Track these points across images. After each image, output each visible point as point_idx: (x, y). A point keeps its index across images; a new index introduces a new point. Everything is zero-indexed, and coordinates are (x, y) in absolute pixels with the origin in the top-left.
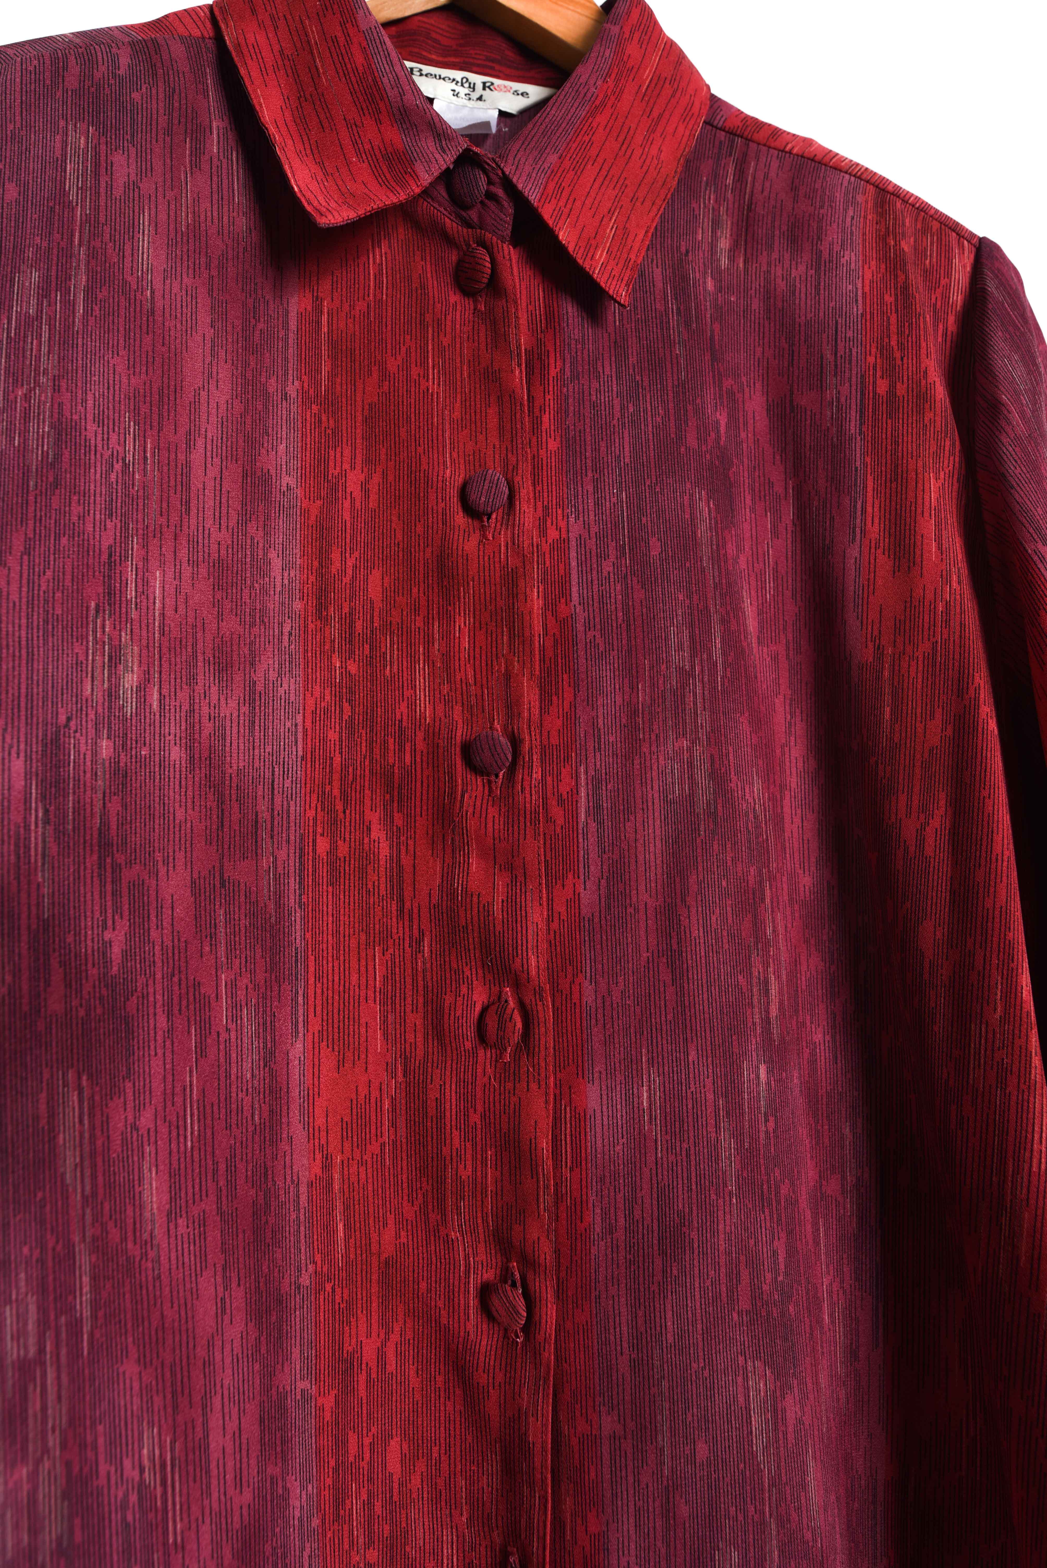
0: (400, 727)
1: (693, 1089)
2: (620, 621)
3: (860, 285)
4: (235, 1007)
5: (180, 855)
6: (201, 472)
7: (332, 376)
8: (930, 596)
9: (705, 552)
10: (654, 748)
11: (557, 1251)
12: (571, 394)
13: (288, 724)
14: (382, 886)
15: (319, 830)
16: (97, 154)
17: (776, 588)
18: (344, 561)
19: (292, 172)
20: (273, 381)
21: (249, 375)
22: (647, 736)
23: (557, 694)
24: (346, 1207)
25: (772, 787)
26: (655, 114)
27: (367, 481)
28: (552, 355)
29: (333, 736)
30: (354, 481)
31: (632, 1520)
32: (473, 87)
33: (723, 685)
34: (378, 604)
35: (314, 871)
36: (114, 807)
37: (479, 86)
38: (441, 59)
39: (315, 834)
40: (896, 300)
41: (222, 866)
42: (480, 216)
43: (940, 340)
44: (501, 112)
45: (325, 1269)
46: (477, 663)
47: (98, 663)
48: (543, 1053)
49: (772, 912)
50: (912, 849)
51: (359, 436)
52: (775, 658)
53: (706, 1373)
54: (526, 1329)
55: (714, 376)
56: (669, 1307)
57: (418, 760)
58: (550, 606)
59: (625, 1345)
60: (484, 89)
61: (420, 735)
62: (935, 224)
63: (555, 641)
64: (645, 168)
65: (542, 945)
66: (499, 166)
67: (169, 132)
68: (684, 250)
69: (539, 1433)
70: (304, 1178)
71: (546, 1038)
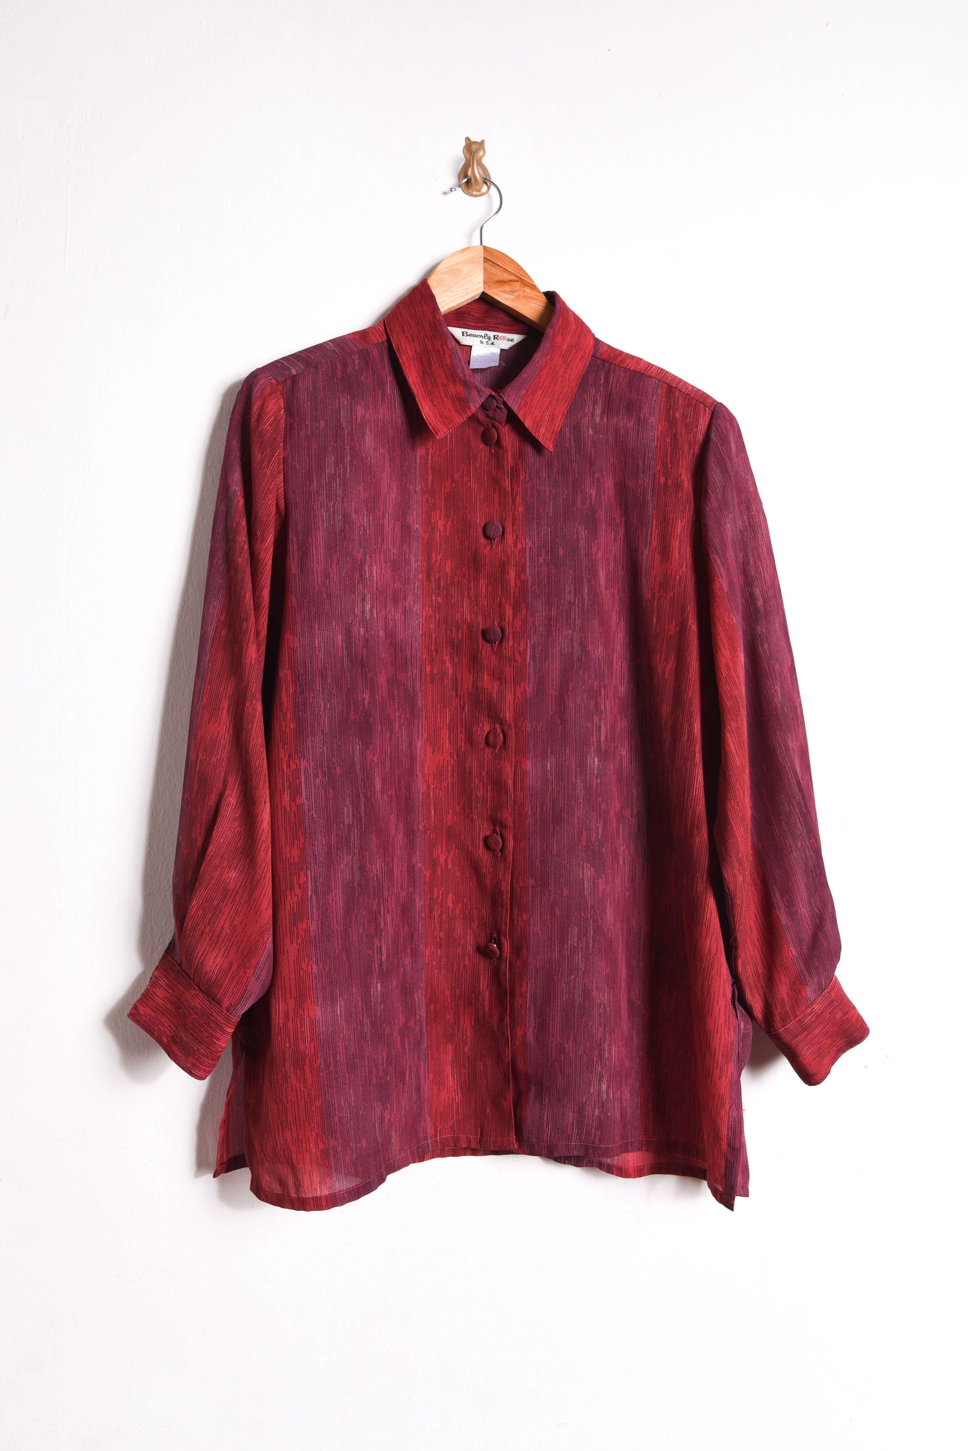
0: (457, 623)
1: (567, 763)
2: (546, 582)
3: (656, 433)
4: (400, 725)
5: (383, 670)
6: (387, 526)
7: (433, 481)
8: (674, 573)
9: (582, 552)
10: (557, 634)
11: (514, 822)
12: (529, 487)
13: (417, 622)
14: (450, 685)
15: (427, 663)
16: (352, 407)
17: (615, 565)
18: (437, 557)
20: (411, 486)
21: (403, 485)
22: (555, 629)
23: (520, 612)
24: (435, 805)
25: (608, 650)
26: (568, 361)
27: (446, 524)
28: (521, 470)
29: (432, 626)
30: (441, 523)
31: (538, 915)
32: (489, 339)
33: (587, 608)
34: (449, 574)
35: (425, 678)
36: (365, 652)
37: (492, 338)
38: (475, 324)
39: (426, 665)
40: (672, 441)
41: (396, 675)
42: (495, 415)
43: (691, 457)
44: (501, 349)
45: (427, 826)
46: (489, 598)
47: (359, 601)
48: (510, 749)
49: (605, 700)
50: (660, 676)
51: (443, 506)
52: (613, 595)
53: (568, 865)
54: (502, 850)
55: (591, 473)
56: (555, 841)
57: (464, 636)
58: (518, 576)
59: (538, 855)
60: (494, 339)
61: (465, 626)
62: (694, 401)
63: (519, 590)
64: (563, 386)
65: (512, 708)
66: (501, 398)
67: (374, 390)
68: (579, 418)
69: (506, 887)
70: (421, 791)
71: (512, 744)
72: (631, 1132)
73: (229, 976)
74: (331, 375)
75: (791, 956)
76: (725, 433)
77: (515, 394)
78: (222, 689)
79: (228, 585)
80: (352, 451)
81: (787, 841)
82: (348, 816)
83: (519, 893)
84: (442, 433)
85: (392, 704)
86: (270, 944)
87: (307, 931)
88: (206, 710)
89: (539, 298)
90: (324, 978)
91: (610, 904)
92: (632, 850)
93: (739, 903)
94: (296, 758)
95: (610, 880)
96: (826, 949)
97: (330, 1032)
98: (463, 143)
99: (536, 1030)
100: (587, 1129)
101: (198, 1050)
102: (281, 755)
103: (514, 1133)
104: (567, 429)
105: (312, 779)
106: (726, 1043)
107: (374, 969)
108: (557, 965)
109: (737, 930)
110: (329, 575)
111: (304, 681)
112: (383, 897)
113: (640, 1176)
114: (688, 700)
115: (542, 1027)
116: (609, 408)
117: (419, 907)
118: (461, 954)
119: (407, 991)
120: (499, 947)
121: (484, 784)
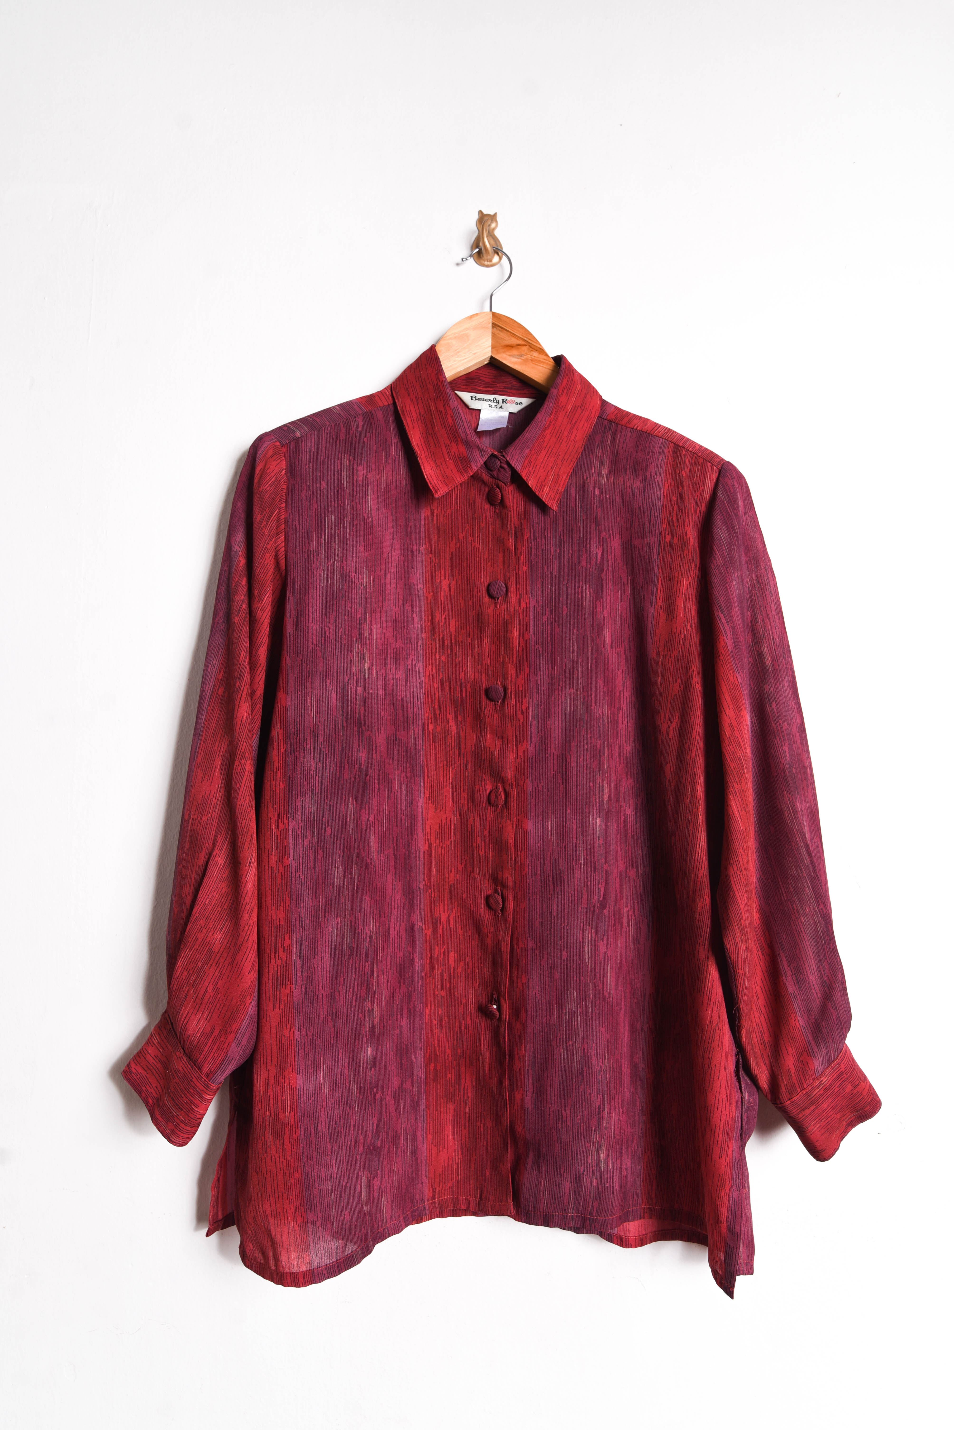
0: (461, 682)
1: (568, 824)
2: (549, 641)
3: (662, 492)
4: (400, 784)
5: (382, 729)
6: (389, 586)
7: (437, 541)
8: (678, 632)
9: (587, 611)
10: (560, 693)
11: (515, 882)
12: (533, 546)
13: (419, 681)
14: (453, 743)
15: (430, 721)
16: (353, 468)
17: (621, 624)
18: (441, 616)
19: (425, 469)
20: (415, 546)
21: (406, 545)
22: (557, 688)
23: (523, 670)
24: (437, 863)
25: (613, 709)
26: (573, 422)
27: (450, 584)
28: (526, 530)
29: (436, 685)
30: (445, 584)
31: (537, 978)
32: (499, 402)
33: (591, 667)
34: (454, 633)
35: (428, 737)
36: (362, 710)
37: (501, 401)
38: (485, 389)
39: (428, 723)
40: (677, 499)
41: (396, 733)
42: (497, 474)
43: (698, 515)
44: (510, 413)
45: (429, 884)
46: (492, 657)
47: (357, 660)
48: (512, 809)
49: (608, 759)
50: (665, 735)
51: (447, 566)
52: (619, 654)
53: (568, 928)
54: (502, 910)
55: (597, 533)
56: (555, 902)
57: (468, 695)
58: (521, 635)
59: (538, 917)
60: (503, 403)
61: (469, 685)
62: (701, 460)
63: (523, 649)
64: (568, 446)
65: (513, 768)
66: (504, 457)
67: (378, 452)
68: (585, 478)
69: (505, 948)
70: (422, 849)
71: (513, 803)
72: (633, 1200)
73: (211, 1040)
74: (334, 437)
75: (799, 1025)
76: (735, 490)
77: (518, 453)
78: (216, 747)
79: (227, 644)
80: (353, 511)
82: (338, 878)
83: (519, 953)
84: (442, 492)
85: (391, 762)
86: (254, 1009)
87: (291, 995)
89: (547, 361)
90: (306, 1045)
91: (612, 968)
92: (637, 911)
93: (741, 973)
94: (285, 818)
95: (612, 943)
97: (312, 1100)
99: (534, 1095)
100: (584, 1200)
101: (177, 1116)
102: (270, 815)
103: (512, 1198)
104: (573, 490)
105: (300, 840)
106: (728, 1119)
107: (364, 1033)
108: (556, 1029)
109: (739, 1000)
110: (325, 634)
111: (295, 740)
112: (377, 958)
113: (642, 1245)
114: (693, 760)
115: (540, 1092)
116: (615, 469)
117: (418, 967)
118: (462, 1013)
119: (403, 1052)
120: (499, 1008)
121: (485, 843)
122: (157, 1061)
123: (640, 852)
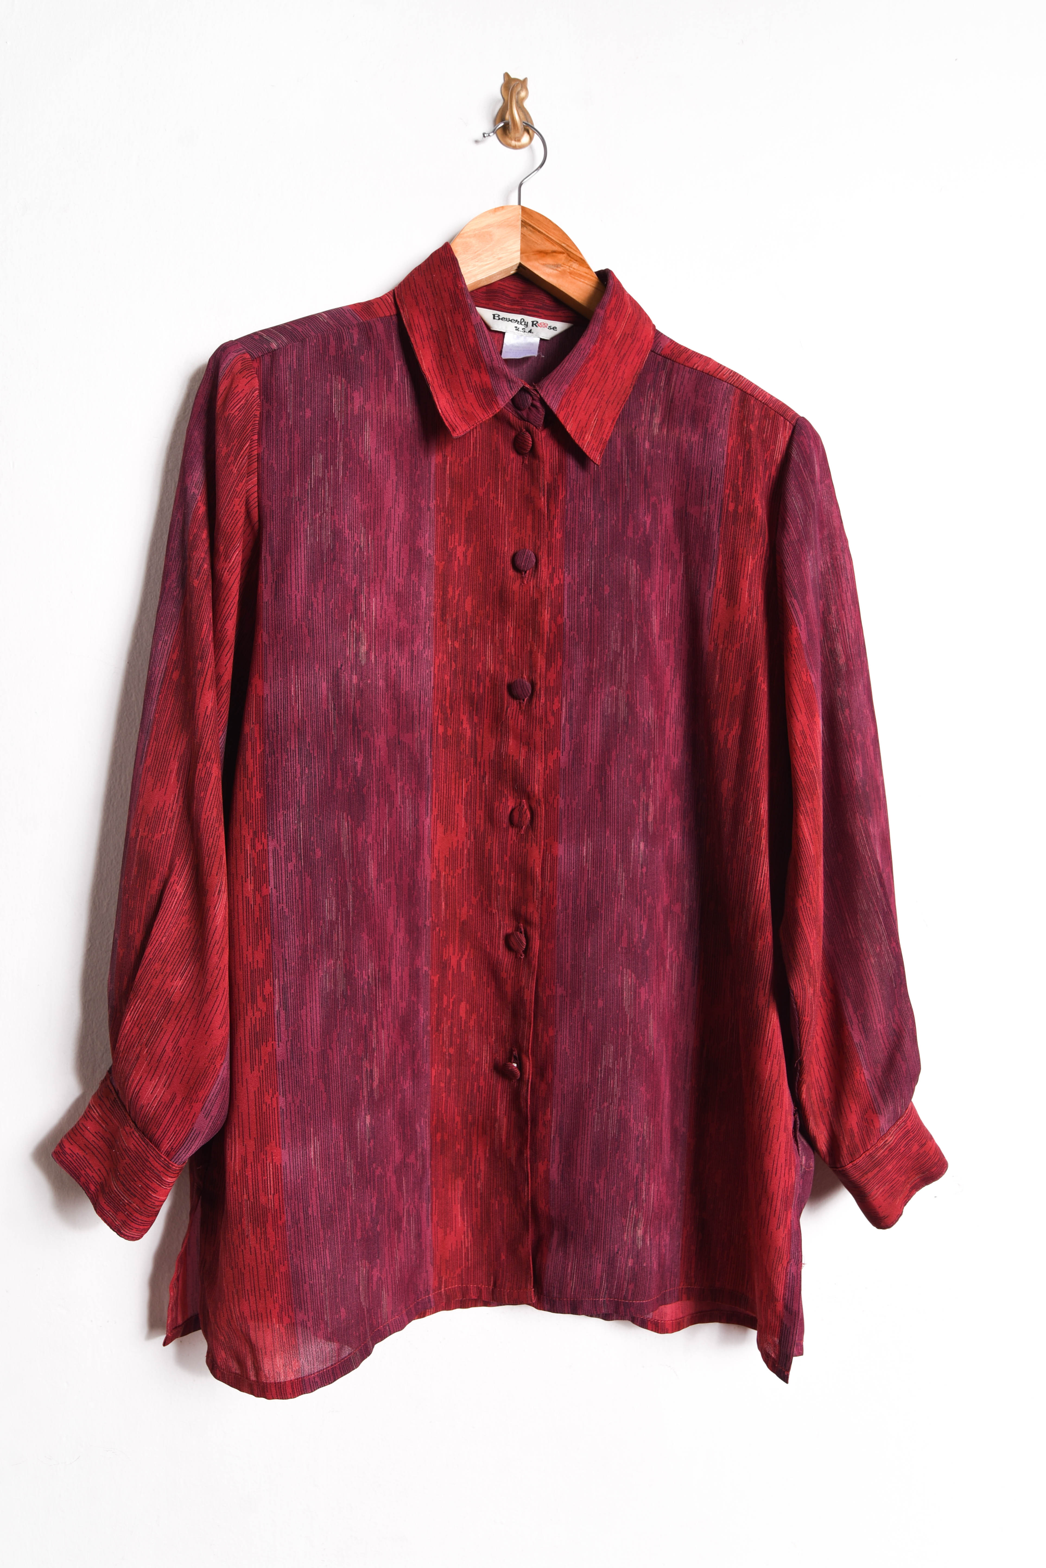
0: (478, 675)
1: (607, 848)
2: (587, 627)
3: (726, 449)
4: (403, 798)
5: (382, 729)
6: (391, 549)
7: (451, 496)
8: (742, 619)
9: (633, 592)
10: (599, 690)
11: (541, 918)
12: (569, 508)
13: (427, 671)
14: (467, 750)
15: (440, 722)
16: (346, 394)
17: (670, 610)
18: (454, 592)
19: (438, 401)
20: (423, 501)
21: (413, 499)
22: (596, 684)
23: (554, 662)
24: (446, 896)
25: (660, 713)
26: (622, 354)
27: (466, 552)
28: (561, 488)
29: (447, 678)
30: (460, 550)
31: (568, 1030)
32: (526, 325)
33: (636, 660)
34: (470, 614)
35: (437, 741)
36: (358, 705)
37: (530, 324)
38: (510, 307)
39: (437, 725)
40: (744, 459)
41: (399, 735)
42: (528, 415)
43: (765, 480)
44: (540, 339)
45: (436, 921)
46: (517, 645)
47: (351, 641)
48: (539, 830)
49: (654, 772)
50: (722, 744)
51: (463, 528)
52: (668, 647)
53: (604, 971)
54: (525, 952)
55: (645, 496)
56: (589, 942)
57: (486, 691)
58: (553, 618)
59: (569, 958)
60: (533, 326)
61: (488, 679)
62: (772, 413)
63: (555, 636)
64: (615, 384)
65: (542, 781)
66: (538, 392)
67: (377, 375)
68: (633, 427)
69: (529, 995)
70: (429, 878)
71: (541, 823)
72: (670, 1281)
73: (171, 1111)
74: (321, 351)
75: (863, 1080)
76: (809, 452)
77: (554, 389)
78: (171, 747)
79: (182, 614)
80: (346, 450)
81: (863, 945)
82: (330, 911)
83: (545, 1002)
84: (461, 431)
85: (393, 771)
86: (226, 1072)
87: (273, 1054)
88: (149, 773)
89: (589, 276)
90: (293, 1113)
91: (654, 1017)
92: (681, 952)
93: (807, 1020)
94: (263, 836)
95: (654, 989)
96: (904, 1072)
97: (300, 1180)
98: (501, 81)
99: (561, 1166)
100: (618, 1283)
101: (129, 1204)
102: (243, 832)
103: (532, 1285)
104: (619, 440)
105: (283, 864)
106: (787, 1186)
107: (361, 1098)
108: (588, 1090)
109: (803, 1051)
110: (312, 605)
111: (275, 739)
112: (376, 1009)
113: (679, 1330)
114: (754, 775)
115: (569, 1162)
116: (669, 418)
117: (424, 1020)
118: (475, 1073)
119: (405, 1121)
120: (521, 1067)
121: (505, 872)
122: (99, 1138)
123: (686, 883)
